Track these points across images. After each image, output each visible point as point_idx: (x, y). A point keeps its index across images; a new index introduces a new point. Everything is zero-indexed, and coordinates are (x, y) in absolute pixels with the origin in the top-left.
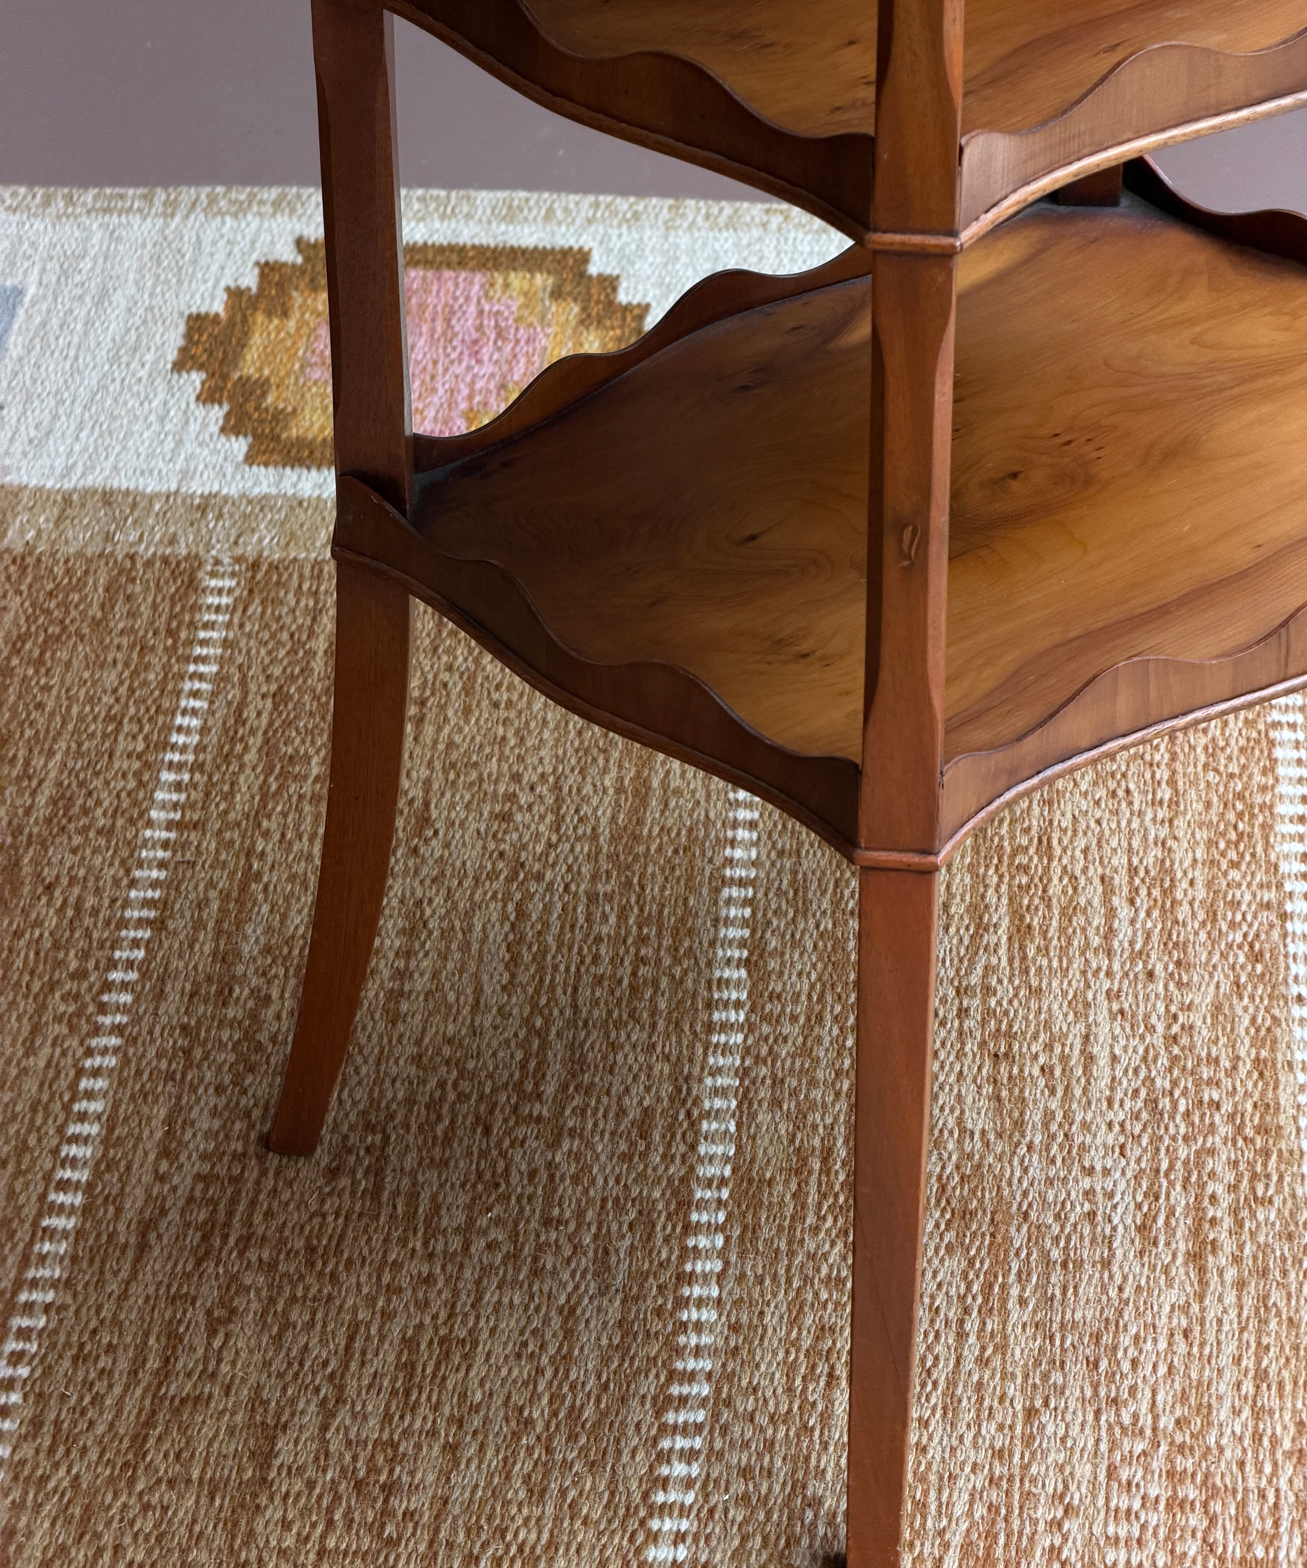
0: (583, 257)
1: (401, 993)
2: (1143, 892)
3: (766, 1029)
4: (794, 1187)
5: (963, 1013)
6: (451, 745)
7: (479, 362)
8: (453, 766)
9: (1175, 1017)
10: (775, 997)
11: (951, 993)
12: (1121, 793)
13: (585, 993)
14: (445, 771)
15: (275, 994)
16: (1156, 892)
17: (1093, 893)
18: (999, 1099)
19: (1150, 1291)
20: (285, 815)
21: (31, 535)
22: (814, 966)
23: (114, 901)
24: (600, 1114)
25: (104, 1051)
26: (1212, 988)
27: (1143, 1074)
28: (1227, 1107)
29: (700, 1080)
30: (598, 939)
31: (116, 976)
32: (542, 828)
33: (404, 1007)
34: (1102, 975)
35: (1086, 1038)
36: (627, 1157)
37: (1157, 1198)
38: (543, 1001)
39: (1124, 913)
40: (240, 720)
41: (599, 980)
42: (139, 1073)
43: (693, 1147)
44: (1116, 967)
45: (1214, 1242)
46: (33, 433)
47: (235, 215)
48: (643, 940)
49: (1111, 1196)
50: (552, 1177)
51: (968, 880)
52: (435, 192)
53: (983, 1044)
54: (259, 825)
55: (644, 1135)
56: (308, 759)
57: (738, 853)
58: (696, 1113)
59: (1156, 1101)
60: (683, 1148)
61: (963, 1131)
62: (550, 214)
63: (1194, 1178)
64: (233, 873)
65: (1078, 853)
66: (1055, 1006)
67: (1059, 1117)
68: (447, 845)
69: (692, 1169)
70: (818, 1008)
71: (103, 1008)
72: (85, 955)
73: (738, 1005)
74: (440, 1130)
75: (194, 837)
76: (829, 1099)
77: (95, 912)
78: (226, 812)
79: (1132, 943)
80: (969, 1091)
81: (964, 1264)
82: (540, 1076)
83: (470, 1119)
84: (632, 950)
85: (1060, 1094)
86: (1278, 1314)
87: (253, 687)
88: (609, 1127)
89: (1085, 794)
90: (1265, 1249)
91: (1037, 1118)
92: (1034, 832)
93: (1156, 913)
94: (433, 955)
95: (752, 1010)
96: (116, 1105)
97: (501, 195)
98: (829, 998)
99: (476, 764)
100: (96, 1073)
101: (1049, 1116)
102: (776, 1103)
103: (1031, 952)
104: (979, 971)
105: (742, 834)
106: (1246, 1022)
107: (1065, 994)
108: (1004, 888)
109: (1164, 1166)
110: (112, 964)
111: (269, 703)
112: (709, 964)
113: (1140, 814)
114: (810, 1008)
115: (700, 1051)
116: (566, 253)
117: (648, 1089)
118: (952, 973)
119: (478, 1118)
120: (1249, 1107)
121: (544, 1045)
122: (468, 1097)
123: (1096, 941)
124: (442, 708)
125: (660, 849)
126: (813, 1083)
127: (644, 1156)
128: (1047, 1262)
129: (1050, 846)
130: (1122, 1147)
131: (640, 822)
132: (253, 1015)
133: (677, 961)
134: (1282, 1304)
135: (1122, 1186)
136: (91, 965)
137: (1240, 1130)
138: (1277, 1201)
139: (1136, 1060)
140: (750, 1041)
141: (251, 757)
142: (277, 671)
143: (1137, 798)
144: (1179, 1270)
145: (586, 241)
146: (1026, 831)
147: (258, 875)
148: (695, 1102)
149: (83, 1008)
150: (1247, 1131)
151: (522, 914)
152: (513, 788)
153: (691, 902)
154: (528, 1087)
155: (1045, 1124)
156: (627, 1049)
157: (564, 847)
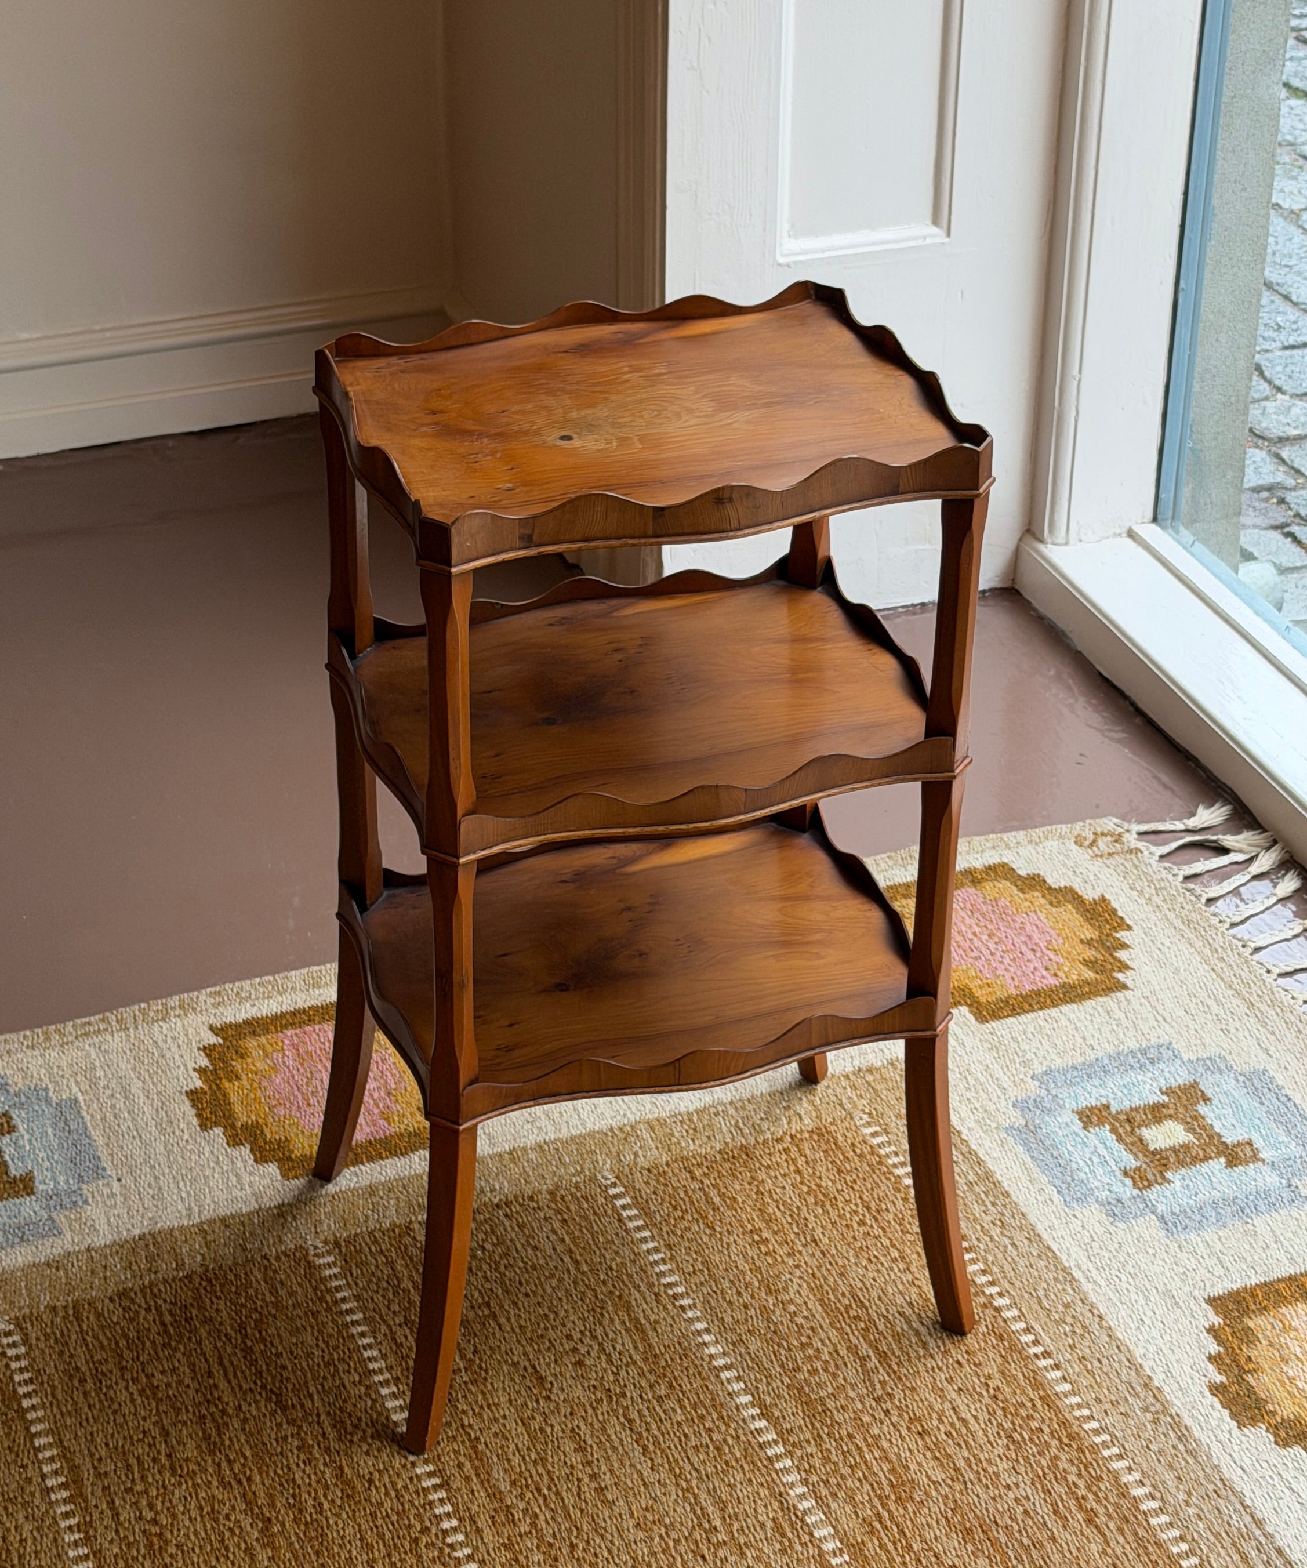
1: (602, 1489)
3: (799, 1453)
4: (876, 1543)
5: (887, 1412)
6: (521, 1327)
8: (531, 1339)
9: (987, 1385)
10: (790, 1431)
11: (874, 1404)
12: (873, 1259)
13: (694, 1459)
14: (531, 1345)
15: (537, 1510)
17: (899, 1323)
18: (937, 1458)
19: (1084, 1548)
20: (465, 1397)
21: (198, 1259)
22: (796, 1407)
23: (411, 1479)
24: (752, 1530)
26: (993, 1363)
27: (995, 1422)
29: (788, 1493)
30: (679, 1424)
31: (445, 1525)
32: (604, 1365)
33: (609, 1496)
34: (936, 1370)
35: (954, 1408)
36: (783, 1551)
37: (1050, 1493)
38: (677, 1470)
40: (400, 1346)
41: (696, 1448)
43: (811, 1534)
44: (940, 1364)
45: (1092, 1510)
47: (163, 1019)
48: (702, 1417)
49: (1028, 1498)
51: (836, 1333)
52: (266, 978)
53: (909, 1428)
55: (783, 1535)
57: (712, 1350)
58: (799, 1514)
59: (1011, 1436)
60: (807, 1538)
61: (934, 1483)
63: (1059, 1476)
64: (463, 1442)
65: (878, 1302)
66: (927, 1396)
67: (971, 1458)
68: (562, 1390)
69: (820, 1548)
70: (815, 1432)
71: (452, 1547)
72: (420, 1517)
73: (776, 1442)
76: (858, 1484)
80: (920, 1458)
81: (987, 1561)
82: (708, 1517)
83: (691, 1555)
84: (702, 1427)
85: (964, 1447)
86: (1149, 1542)
87: (391, 1321)
88: (763, 1537)
89: (856, 1264)
90: (1117, 1506)
91: (963, 1463)
92: (847, 1294)
94: (602, 1460)
95: (784, 1442)
97: (305, 971)
98: (818, 1425)
99: (543, 1336)
101: (967, 1460)
102: (835, 1496)
103: (896, 1368)
104: (878, 1386)
105: (706, 1338)
106: (1022, 1377)
107: (927, 1386)
108: (857, 1332)
109: (1041, 1473)
110: (439, 1518)
112: (744, 1422)
113: (892, 1269)
114: (812, 1433)
115: (775, 1476)
117: (766, 1506)
118: (866, 1391)
119: (693, 1552)
120: (1056, 1426)
121: (695, 1496)
122: (680, 1541)
123: (921, 1351)
124: (502, 1307)
125: (672, 1360)
126: (843, 1477)
127: (791, 1547)
128: (1027, 1548)
129: (861, 1302)
130: (1014, 1468)
131: (651, 1345)
132: (533, 1525)
133: (728, 1425)
134: (1145, 1535)
135: (1029, 1491)
136: (427, 1523)
137: (1060, 1440)
138: (1104, 1476)
139: (987, 1417)
140: (796, 1463)
142: (396, 1307)
143: (882, 1259)
144: (1087, 1531)
146: (843, 1294)
147: (477, 1439)
148: (794, 1506)
149: (441, 1550)
150: (1066, 1441)
151: (631, 1421)
152: (572, 1344)
153: (710, 1387)
154: (707, 1526)
155: (970, 1467)
156: (739, 1486)
157: (623, 1373)
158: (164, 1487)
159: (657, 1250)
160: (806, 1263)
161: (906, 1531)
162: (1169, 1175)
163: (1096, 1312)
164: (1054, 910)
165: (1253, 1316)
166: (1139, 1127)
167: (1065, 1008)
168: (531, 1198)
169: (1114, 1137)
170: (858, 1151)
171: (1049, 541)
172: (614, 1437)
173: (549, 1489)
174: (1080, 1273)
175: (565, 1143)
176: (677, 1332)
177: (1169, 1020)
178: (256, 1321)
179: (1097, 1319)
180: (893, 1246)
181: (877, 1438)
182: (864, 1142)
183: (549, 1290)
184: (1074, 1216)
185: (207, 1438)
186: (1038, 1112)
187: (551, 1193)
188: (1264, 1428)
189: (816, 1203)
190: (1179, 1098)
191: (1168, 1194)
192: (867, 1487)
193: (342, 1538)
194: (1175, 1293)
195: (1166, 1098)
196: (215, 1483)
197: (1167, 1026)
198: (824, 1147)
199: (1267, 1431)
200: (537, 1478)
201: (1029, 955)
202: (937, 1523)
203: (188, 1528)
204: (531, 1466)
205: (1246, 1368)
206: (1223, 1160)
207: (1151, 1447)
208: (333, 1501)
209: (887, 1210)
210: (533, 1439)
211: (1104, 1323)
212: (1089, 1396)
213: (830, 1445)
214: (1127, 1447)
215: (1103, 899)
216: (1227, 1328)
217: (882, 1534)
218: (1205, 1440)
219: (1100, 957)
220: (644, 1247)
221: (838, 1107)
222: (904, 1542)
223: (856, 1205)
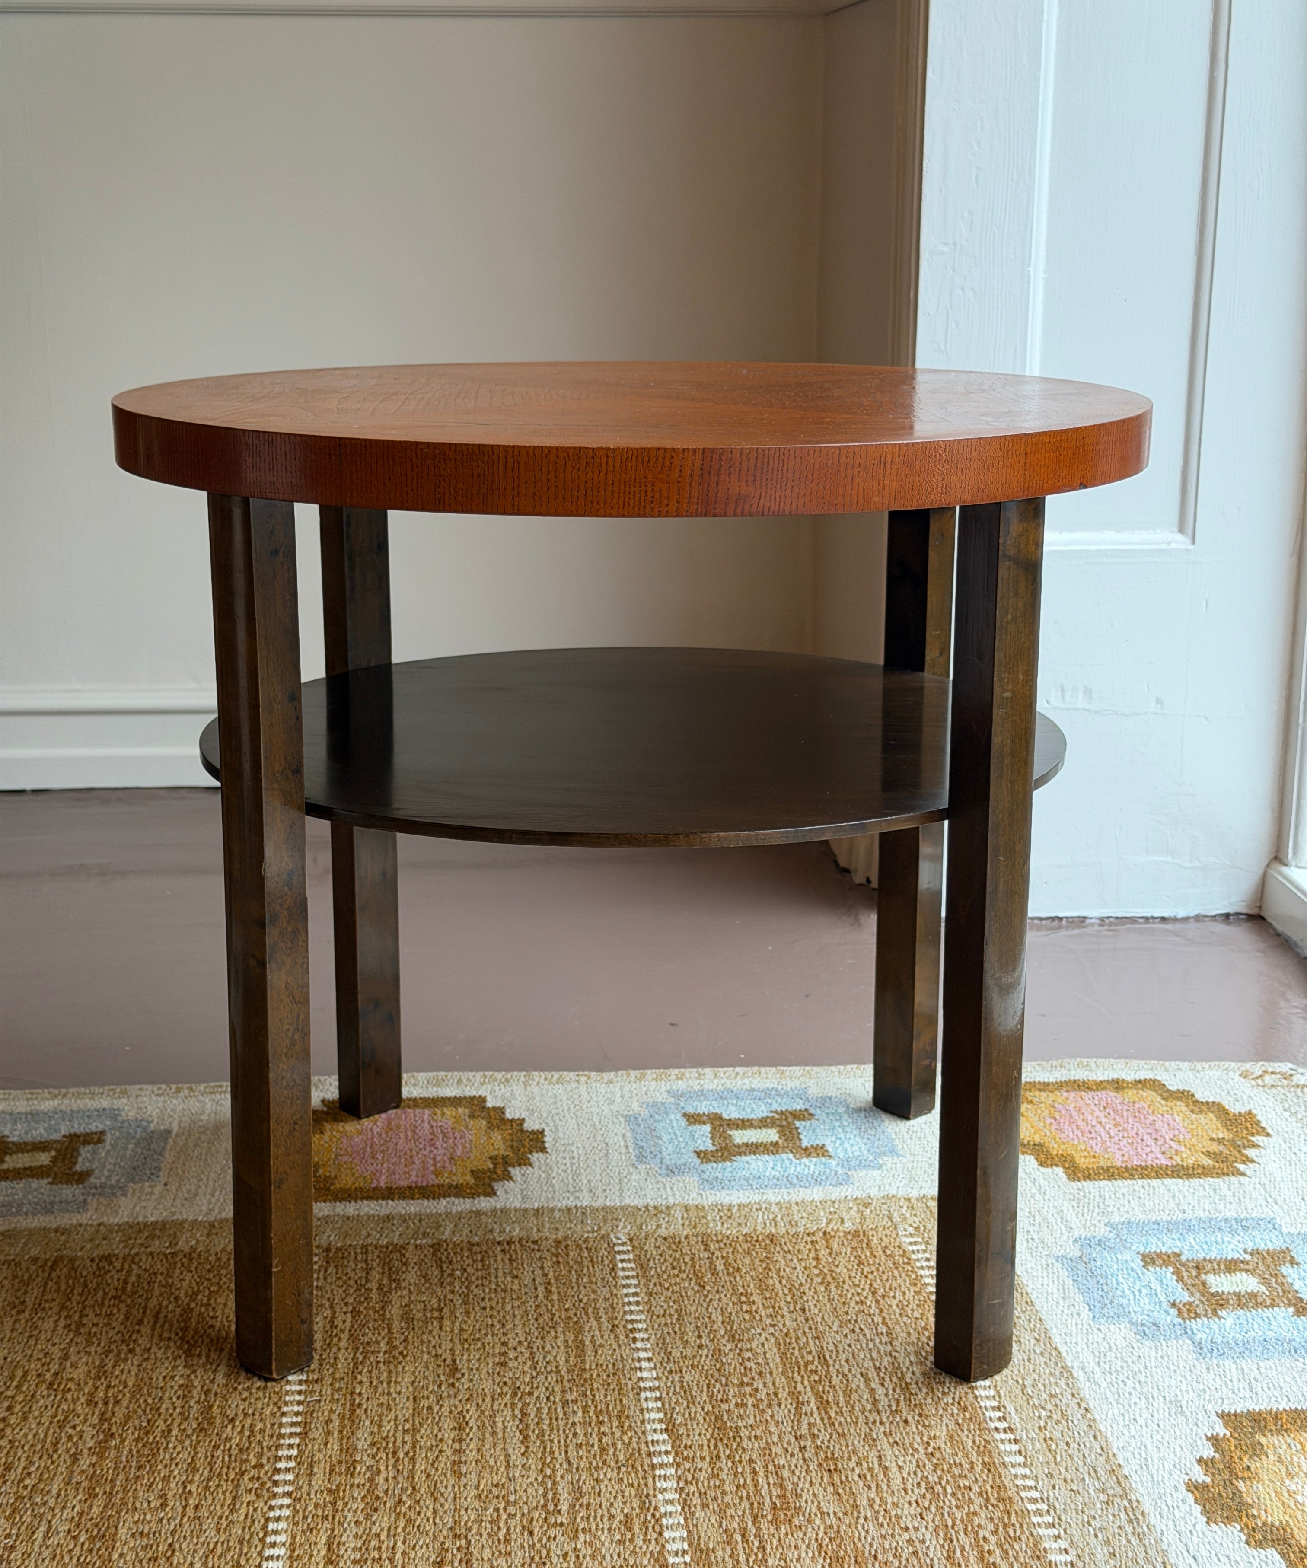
0: (483, 1100)
1: (460, 1462)
2: (887, 1379)
3: (687, 1465)
4: (729, 1552)
5: (802, 1449)
6: (462, 1330)
7: (437, 1148)
8: (466, 1340)
9: (928, 1443)
10: (688, 1447)
11: (793, 1440)
12: (857, 1330)
13: (572, 1455)
14: (462, 1345)
15: (383, 1468)
16: (895, 1379)
17: (858, 1382)
18: (838, 1494)
20: (370, 1372)
21: (193, 1242)
22: (707, 1430)
23: (273, 1425)
24: (599, 1519)
25: (281, 1507)
26: (944, 1428)
27: (919, 1474)
28: (976, 1489)
29: (655, 1496)
30: (574, 1424)
31: (281, 1465)
32: (526, 1369)
33: (464, 1469)
34: (878, 1424)
35: (881, 1457)
36: (622, 1543)
37: (952, 1541)
38: (548, 1460)
39: (880, 1391)
40: (333, 1326)
41: (579, 1446)
42: (305, 1518)
43: (661, 1534)
44: (885, 1419)
46: (186, 1195)
48: (601, 1423)
49: (924, 1542)
50: (578, 1557)
51: (783, 1379)
53: (820, 1465)
54: (356, 1378)
55: (630, 1529)
56: (378, 1343)
57: (645, 1374)
58: (657, 1516)
59: (932, 1488)
60: (655, 1536)
61: (822, 1513)
62: (460, 1081)
63: (970, 1528)
64: (344, 1405)
65: (843, 1362)
66: (856, 1442)
68: (471, 1381)
69: (663, 1546)
70: (715, 1452)
71: (276, 1483)
72: (260, 1455)
73: (667, 1453)
74: (501, 1535)
75: (317, 1387)
76: (737, 1501)
77: (262, 1431)
78: (333, 1373)
79: (890, 1406)
80: (819, 1491)
82: (556, 1500)
83: (519, 1528)
84: (596, 1430)
85: (874, 1489)
87: (338, 1310)
88: (606, 1527)
89: (837, 1332)
91: (865, 1502)
92: (814, 1353)
93: (898, 1390)
94: (475, 1440)
95: (677, 1454)
96: (294, 1537)
98: (721, 1447)
99: (479, 1339)
100: (278, 1519)
101: (872, 1501)
102: (705, 1506)
103: (833, 1415)
104: (806, 1427)
105: (645, 1364)
106: (970, 1443)
107: (860, 1435)
108: (806, 1382)
109: (950, 1523)
110: (278, 1459)
111: (349, 1315)
112: (644, 1433)
113: (873, 1340)
114: (711, 1453)
115: (650, 1480)
116: (473, 1098)
117: (625, 1503)
118: (789, 1429)
119: (523, 1527)
120: (989, 1487)
121: (554, 1483)
122: (515, 1515)
123: (869, 1407)
124: (452, 1312)
125: (598, 1375)
126: (724, 1493)
127: (632, 1540)
129: (825, 1360)
130: (921, 1514)
131: (583, 1361)
132: (371, 1480)
133: (624, 1433)
135: (928, 1536)
136: (264, 1461)
137: (987, 1500)
138: (1023, 1538)
139: (913, 1467)
140: (679, 1473)
141: (343, 1344)
142: (351, 1300)
143: (867, 1332)
145: (482, 1092)
146: (810, 1352)
147: (360, 1405)
148: (656, 1508)
149: (263, 1484)
150: (993, 1501)
151: (524, 1414)
152: (504, 1349)
153: (624, 1401)
154: (551, 1507)
155: (871, 1506)
156: (606, 1482)
157: (541, 1378)
158: (33, 1396)
159: (636, 1294)
160: (784, 1325)
161: (768, 1547)
162: (1223, 1313)
163: (1083, 1405)
164: (1193, 1116)
165: (1269, 1435)
166: (1206, 1274)
167: (1168, 1181)
168: (535, 1242)
169: (1175, 1277)
170: (888, 1252)
171: (1294, 863)
172: (500, 1425)
173: (407, 1454)
174: (1081, 1374)
175: (594, 1211)
176: (617, 1355)
177: (1279, 1202)
178: (211, 1292)
179: (1082, 1411)
180: (884, 1323)
181: (778, 1467)
182: (899, 1247)
183: (508, 1307)
184: (1099, 1329)
185: (102, 1366)
186: (1098, 1249)
187: (558, 1242)
188: (1238, 1527)
189: (822, 1283)
190: (1264, 1258)
191: (1215, 1327)
192: (745, 1504)
193: (172, 1459)
194: (1184, 1404)
195: (1248, 1257)
196: (83, 1400)
197: (1276, 1207)
198: (854, 1244)
199: (1242, 1530)
200: (399, 1443)
201: (1149, 1141)
202: (808, 1546)
203: (30, 1429)
204: (399, 1435)
205: (1240, 1475)
206: (1291, 1310)
207: (1093, 1523)
208: (184, 1430)
209: (894, 1297)
210: (416, 1412)
211: (1088, 1415)
212: (1041, 1471)
213: (725, 1464)
214: (1063, 1518)
215: (1250, 1112)
216: (1232, 1440)
217: (740, 1547)
218: (1160, 1526)
219: (1226, 1151)
220: (625, 1291)
221: (886, 1219)
222: (760, 1556)
223: (863, 1289)
